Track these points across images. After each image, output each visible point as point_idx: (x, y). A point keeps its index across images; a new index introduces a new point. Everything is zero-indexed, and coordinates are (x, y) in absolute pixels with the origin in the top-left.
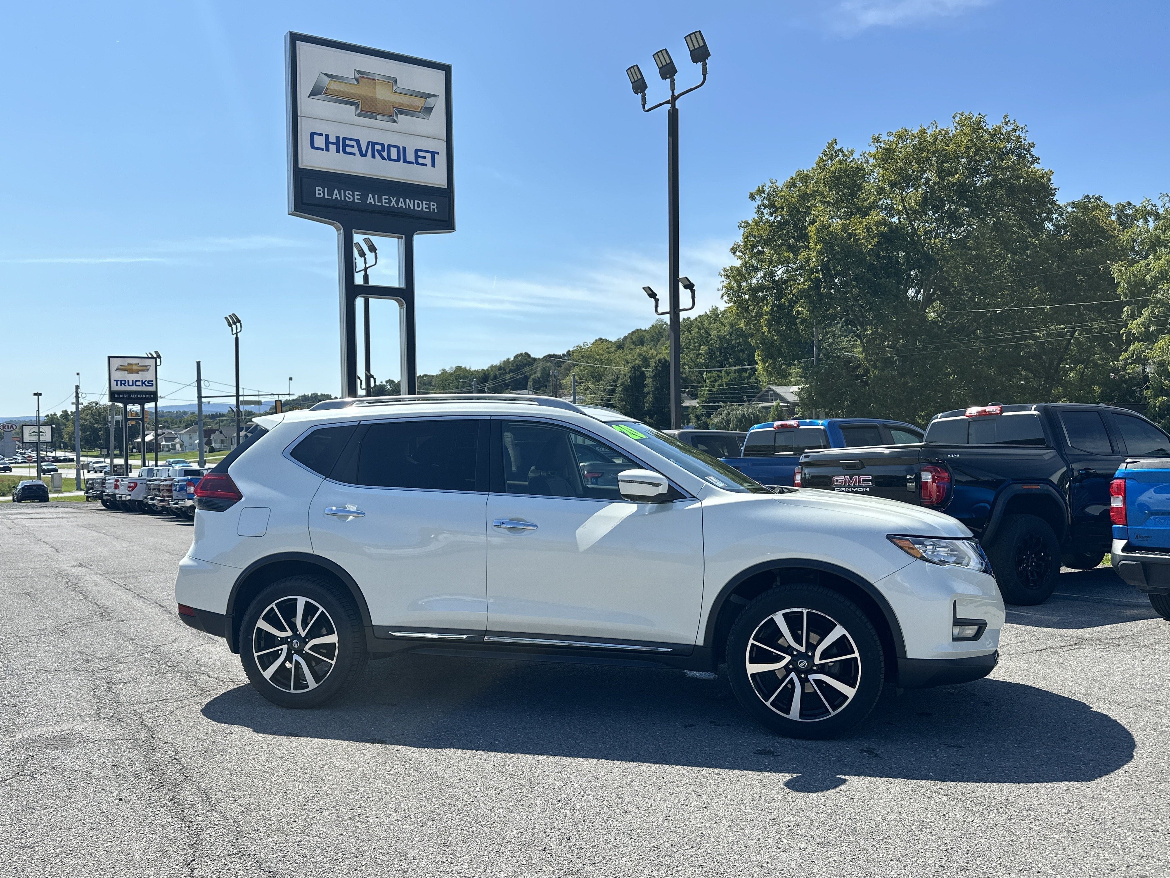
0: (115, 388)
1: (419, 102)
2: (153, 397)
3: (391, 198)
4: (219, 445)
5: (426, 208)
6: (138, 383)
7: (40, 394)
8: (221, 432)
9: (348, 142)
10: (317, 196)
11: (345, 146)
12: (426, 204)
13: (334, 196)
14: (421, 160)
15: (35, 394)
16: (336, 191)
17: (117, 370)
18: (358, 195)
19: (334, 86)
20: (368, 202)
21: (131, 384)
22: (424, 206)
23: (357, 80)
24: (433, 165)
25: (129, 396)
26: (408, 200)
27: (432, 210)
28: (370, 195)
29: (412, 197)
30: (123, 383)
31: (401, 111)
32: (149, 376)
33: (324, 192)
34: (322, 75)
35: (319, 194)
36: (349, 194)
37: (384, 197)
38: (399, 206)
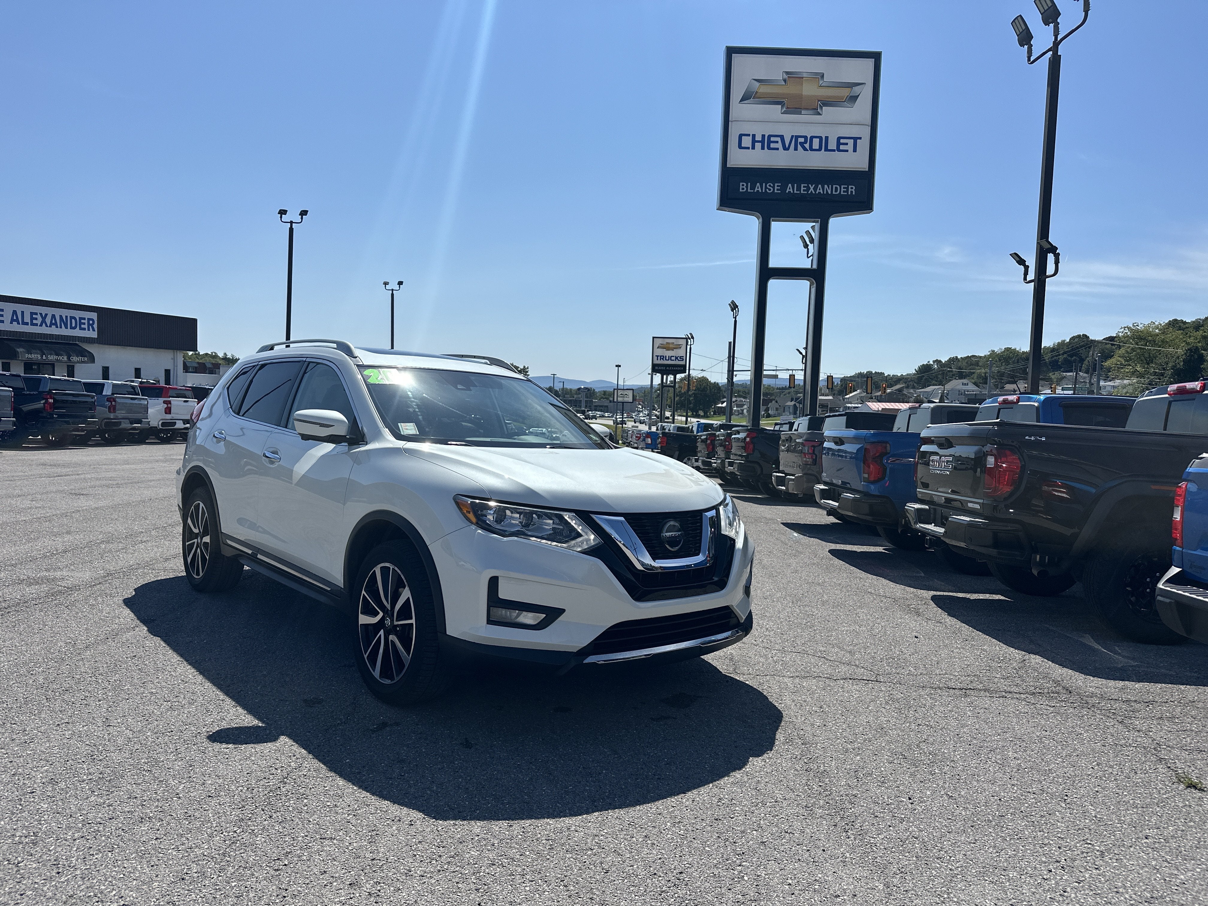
0: (656, 362)
1: (845, 92)
2: (682, 369)
3: (810, 185)
4: (775, 412)
5: (844, 192)
6: (673, 358)
7: (620, 366)
8: (777, 402)
9: (772, 139)
10: (741, 190)
11: (770, 142)
12: (844, 188)
13: (756, 189)
14: (842, 147)
15: (617, 366)
16: (758, 184)
17: (658, 348)
18: (778, 186)
19: (764, 89)
20: (787, 192)
21: (667, 359)
22: (842, 190)
23: (785, 81)
24: (855, 150)
25: (666, 368)
26: (826, 186)
27: (849, 193)
28: (790, 185)
29: (830, 183)
30: (662, 357)
31: (827, 103)
32: (681, 352)
33: (747, 187)
34: (752, 80)
35: (743, 189)
36: (770, 186)
37: (802, 185)
38: (817, 193)
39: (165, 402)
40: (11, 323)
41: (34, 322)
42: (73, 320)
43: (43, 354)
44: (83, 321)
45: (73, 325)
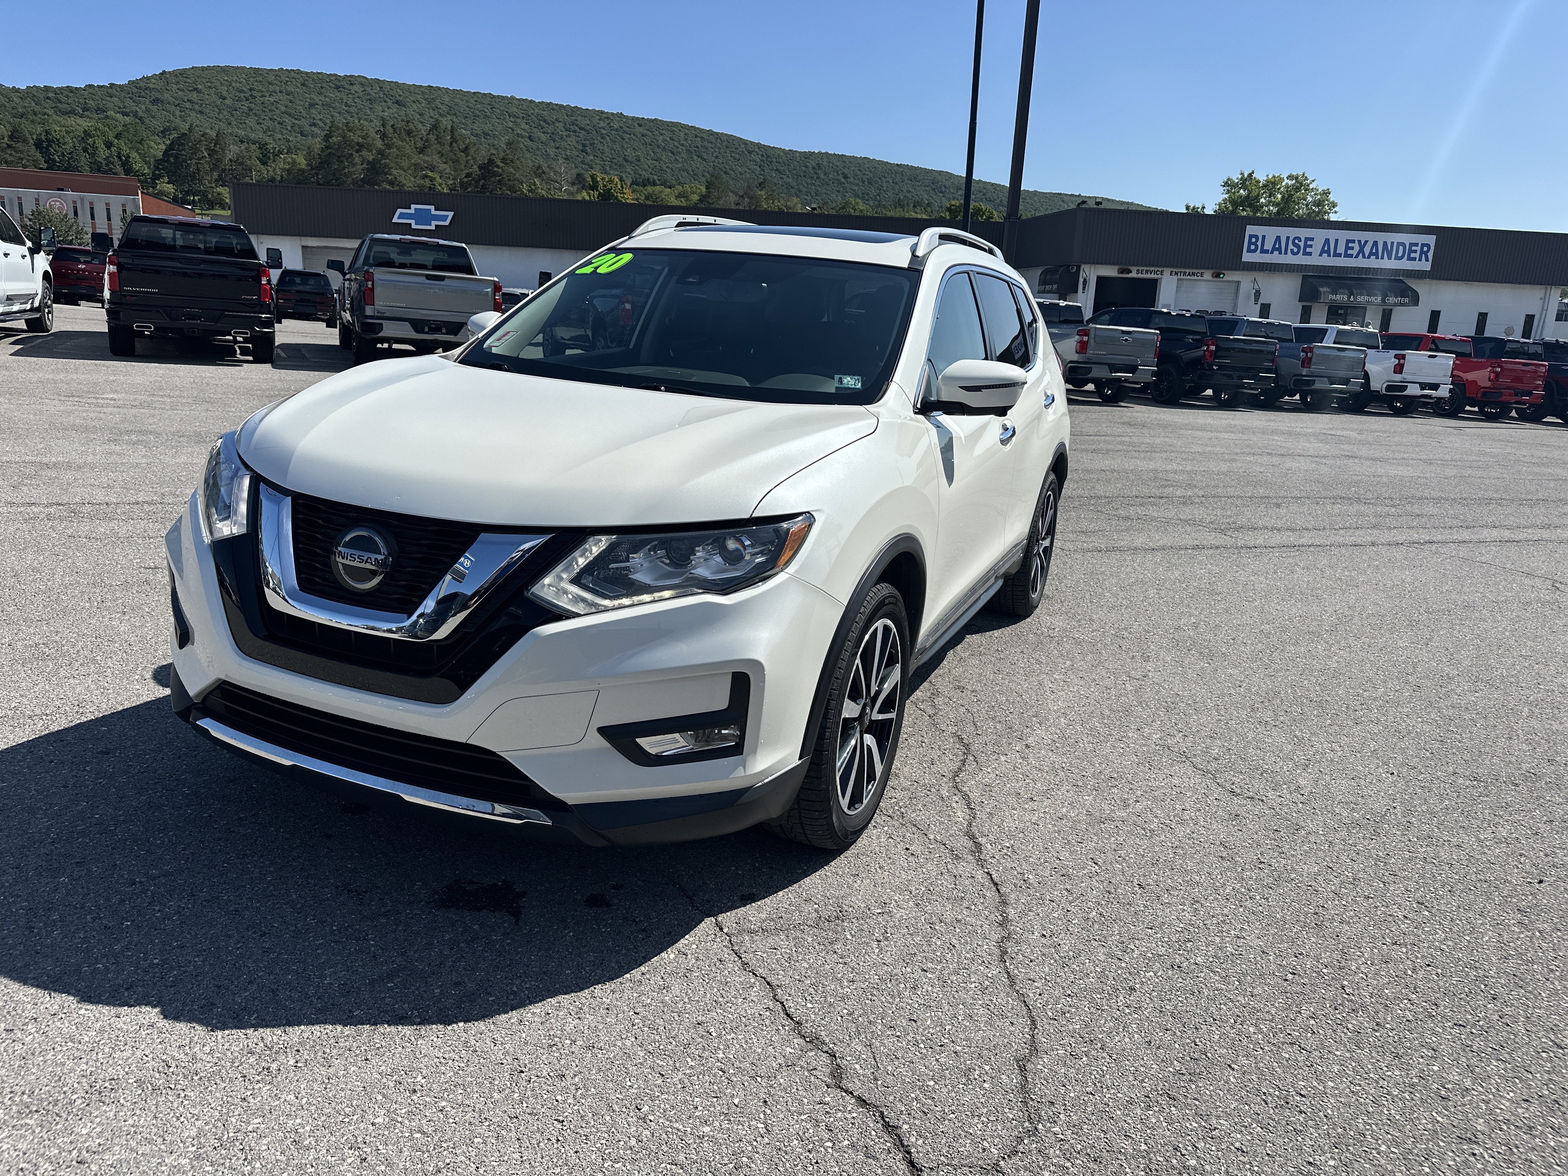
39: (1396, 356)
40: (1321, 255)
41: (1350, 252)
42: (1401, 248)
43: (1352, 294)
44: (1414, 248)
45: (1400, 255)
